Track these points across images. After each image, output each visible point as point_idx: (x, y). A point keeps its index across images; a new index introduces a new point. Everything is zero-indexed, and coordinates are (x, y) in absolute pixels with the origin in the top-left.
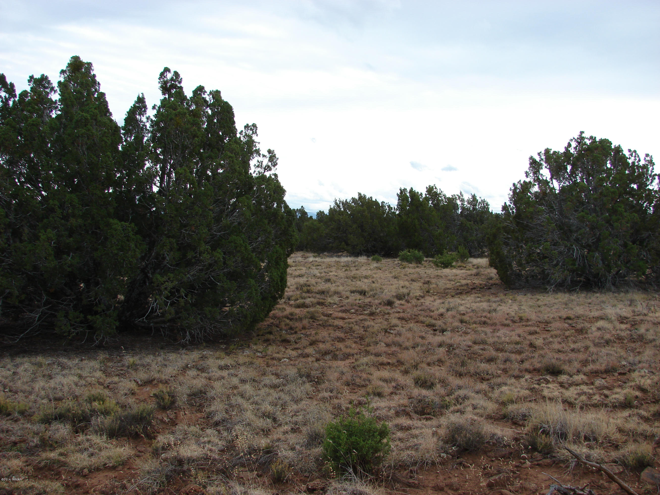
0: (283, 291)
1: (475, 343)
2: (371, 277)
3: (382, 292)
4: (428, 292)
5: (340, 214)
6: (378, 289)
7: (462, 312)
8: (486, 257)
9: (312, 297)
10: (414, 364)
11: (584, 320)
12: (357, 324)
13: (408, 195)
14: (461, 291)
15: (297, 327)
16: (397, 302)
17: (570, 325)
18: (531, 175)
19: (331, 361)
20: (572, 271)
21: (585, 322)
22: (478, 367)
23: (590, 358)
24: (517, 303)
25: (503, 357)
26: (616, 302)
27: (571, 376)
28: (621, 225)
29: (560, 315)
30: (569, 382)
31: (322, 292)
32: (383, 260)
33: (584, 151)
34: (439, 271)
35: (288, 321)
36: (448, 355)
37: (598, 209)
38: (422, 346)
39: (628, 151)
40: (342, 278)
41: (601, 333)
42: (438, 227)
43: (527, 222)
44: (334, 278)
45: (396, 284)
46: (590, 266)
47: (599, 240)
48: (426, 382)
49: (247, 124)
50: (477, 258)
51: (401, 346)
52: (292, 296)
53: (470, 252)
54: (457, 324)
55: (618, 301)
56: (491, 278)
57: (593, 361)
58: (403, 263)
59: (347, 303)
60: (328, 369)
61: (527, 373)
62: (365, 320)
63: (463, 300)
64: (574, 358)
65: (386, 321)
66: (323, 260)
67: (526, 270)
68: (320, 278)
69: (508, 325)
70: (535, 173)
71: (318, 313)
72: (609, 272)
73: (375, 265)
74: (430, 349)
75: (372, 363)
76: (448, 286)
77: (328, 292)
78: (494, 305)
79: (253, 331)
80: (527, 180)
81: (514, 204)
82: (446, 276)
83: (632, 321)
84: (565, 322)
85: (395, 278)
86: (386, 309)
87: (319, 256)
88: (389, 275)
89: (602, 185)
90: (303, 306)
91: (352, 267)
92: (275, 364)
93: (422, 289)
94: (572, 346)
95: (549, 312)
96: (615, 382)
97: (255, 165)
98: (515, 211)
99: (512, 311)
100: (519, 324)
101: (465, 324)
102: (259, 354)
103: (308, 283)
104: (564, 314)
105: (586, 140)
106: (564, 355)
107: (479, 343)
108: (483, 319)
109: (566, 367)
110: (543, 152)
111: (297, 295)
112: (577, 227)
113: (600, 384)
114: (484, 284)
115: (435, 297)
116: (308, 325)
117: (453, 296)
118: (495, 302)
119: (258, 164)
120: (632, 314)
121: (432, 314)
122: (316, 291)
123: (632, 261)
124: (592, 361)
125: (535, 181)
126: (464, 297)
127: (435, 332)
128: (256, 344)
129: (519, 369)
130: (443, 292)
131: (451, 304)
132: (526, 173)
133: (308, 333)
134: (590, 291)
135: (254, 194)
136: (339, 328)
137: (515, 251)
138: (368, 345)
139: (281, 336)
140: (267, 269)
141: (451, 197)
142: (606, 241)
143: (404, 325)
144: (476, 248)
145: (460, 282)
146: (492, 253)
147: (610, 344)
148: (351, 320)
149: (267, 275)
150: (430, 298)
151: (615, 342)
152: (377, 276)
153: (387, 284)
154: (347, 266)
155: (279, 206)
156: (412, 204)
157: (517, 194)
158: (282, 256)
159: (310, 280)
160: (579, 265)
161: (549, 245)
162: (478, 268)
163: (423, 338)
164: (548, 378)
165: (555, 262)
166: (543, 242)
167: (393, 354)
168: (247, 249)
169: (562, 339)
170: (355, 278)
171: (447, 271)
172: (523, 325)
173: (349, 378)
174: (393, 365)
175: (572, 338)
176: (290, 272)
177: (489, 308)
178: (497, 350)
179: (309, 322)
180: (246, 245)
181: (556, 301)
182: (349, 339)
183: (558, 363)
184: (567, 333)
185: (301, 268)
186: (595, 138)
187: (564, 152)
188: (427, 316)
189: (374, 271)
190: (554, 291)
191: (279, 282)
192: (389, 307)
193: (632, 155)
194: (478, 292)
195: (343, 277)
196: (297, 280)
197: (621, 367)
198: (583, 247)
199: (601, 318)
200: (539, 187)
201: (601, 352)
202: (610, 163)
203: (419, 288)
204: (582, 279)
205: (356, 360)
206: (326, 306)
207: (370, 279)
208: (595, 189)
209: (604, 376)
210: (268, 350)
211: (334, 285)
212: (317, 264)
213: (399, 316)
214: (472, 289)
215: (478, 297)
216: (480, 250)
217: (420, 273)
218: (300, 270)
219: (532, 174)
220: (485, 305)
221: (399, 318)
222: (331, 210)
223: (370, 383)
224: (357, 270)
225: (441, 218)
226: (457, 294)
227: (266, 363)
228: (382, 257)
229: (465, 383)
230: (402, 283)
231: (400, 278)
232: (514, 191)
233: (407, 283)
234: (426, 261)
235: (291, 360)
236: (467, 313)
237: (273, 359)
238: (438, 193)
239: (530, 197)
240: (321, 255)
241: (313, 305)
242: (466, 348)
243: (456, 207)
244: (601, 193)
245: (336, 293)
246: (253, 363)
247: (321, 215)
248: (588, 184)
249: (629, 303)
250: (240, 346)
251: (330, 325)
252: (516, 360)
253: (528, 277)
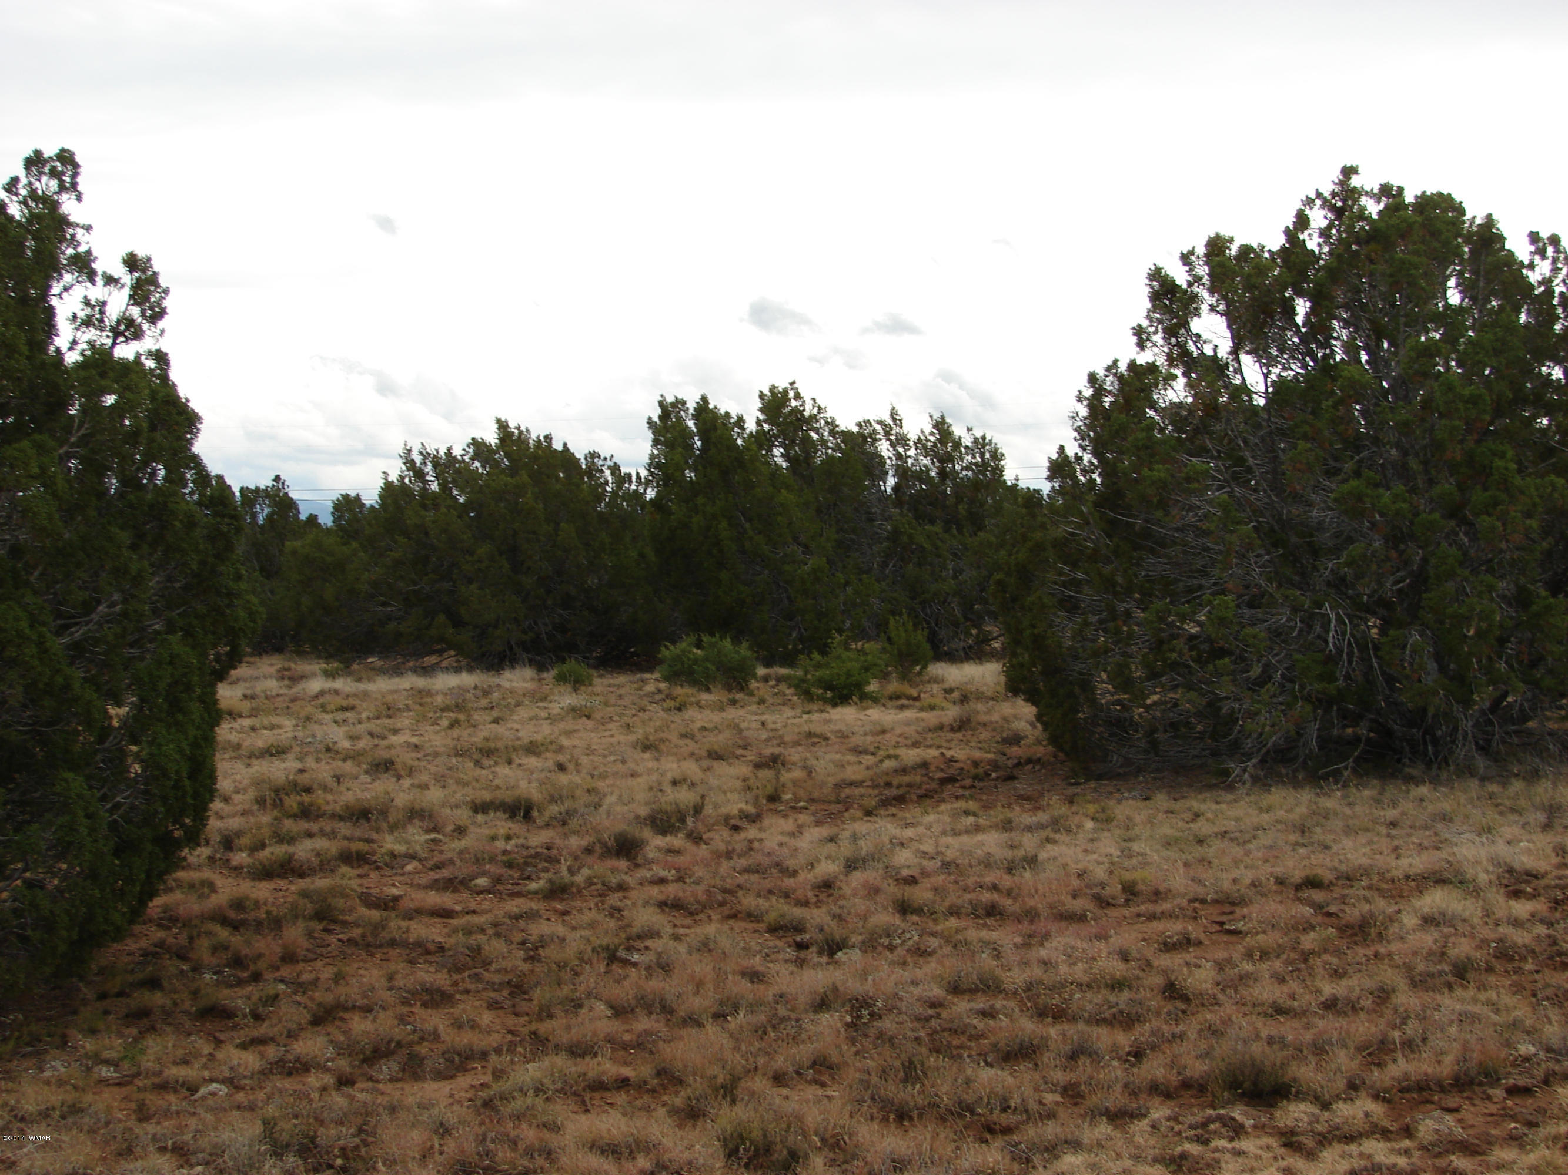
0: (200, 813)
1: (955, 989)
2: (554, 747)
3: (597, 806)
4: (773, 798)
5: (424, 507)
6: (578, 793)
7: (905, 872)
8: (993, 655)
9: (322, 833)
10: (720, 1080)
11: (1370, 888)
12: (498, 935)
13: (691, 423)
14: (901, 792)
15: (260, 956)
16: (657, 842)
17: (1319, 907)
18: (1158, 338)
19: (399, 1085)
20: (1323, 702)
21: (1376, 894)
22: (968, 1082)
23: (1396, 1034)
24: (1117, 832)
25: (1064, 1041)
26: (1492, 816)
27: (1326, 1106)
28: (1504, 525)
29: (1279, 870)
30: (1319, 1128)
31: (361, 814)
32: (597, 681)
33: (1358, 243)
34: (815, 716)
35: (223, 934)
36: (853, 1041)
37: (1414, 464)
38: (752, 1008)
39: (1527, 240)
40: (436, 755)
41: (1436, 935)
42: (806, 547)
43: (1147, 521)
44: (407, 757)
45: (650, 772)
46: (1390, 680)
47: (1421, 580)
48: (768, 1150)
49: (38, 153)
50: (962, 662)
51: (672, 1012)
52: (239, 834)
53: (934, 641)
54: (885, 918)
55: (1501, 814)
56: (1016, 739)
57: (1409, 1045)
58: (679, 691)
59: (461, 852)
60: (386, 1118)
61: (1157, 1100)
62: (531, 916)
63: (907, 825)
64: (1335, 1034)
65: (612, 915)
66: (362, 686)
67: (1149, 702)
68: (352, 758)
69: (1079, 918)
70: (1170, 333)
71: (345, 896)
72: (1467, 703)
73: (566, 699)
74: (783, 1019)
75: (559, 1085)
76: (852, 773)
77: (384, 813)
78: (1029, 842)
79: (81, 978)
80: (1144, 358)
81: (1095, 453)
82: (843, 736)
83: (1556, 886)
84: (1299, 899)
85: (646, 748)
86: (613, 870)
87: (346, 670)
88: (622, 738)
89: (1426, 375)
90: (287, 869)
91: (476, 709)
92: (174, 1108)
93: (749, 788)
94: (1328, 989)
95: (1236, 863)
96: (1496, 1124)
97: (75, 317)
98: (1099, 481)
99: (1099, 863)
100: (1126, 912)
101: (915, 918)
102: (107, 1072)
103: (305, 779)
104: (1294, 867)
105: (1364, 201)
106: (1296, 1024)
107: (973, 991)
108: (986, 897)
109: (1305, 1073)
110: (1201, 250)
111: (259, 828)
112: (1337, 535)
113: (1437, 1131)
114: (990, 762)
115: (803, 818)
116: (306, 945)
117: (869, 813)
118: (1029, 829)
119: (88, 311)
120: (1555, 860)
121: (789, 882)
122: (338, 808)
123: (1550, 660)
124: (1403, 1044)
125: (1171, 360)
126: (912, 812)
127: (802, 954)
128: (93, 1032)
129: (1126, 1086)
130: (833, 798)
131: (861, 843)
132: (1139, 331)
133: (306, 977)
134: (1393, 776)
135: (68, 430)
136: (428, 952)
137: (1105, 631)
138: (546, 1013)
139: (195, 993)
140: (133, 731)
141: (855, 429)
142: (1450, 586)
143: (681, 931)
144: (956, 625)
145: (896, 757)
146: (1017, 642)
147: (1470, 975)
148: (476, 919)
149: (137, 755)
150: (782, 821)
151: (1489, 969)
152: (576, 742)
153: (616, 773)
154: (459, 707)
155: (175, 479)
156: (703, 462)
157: (1106, 414)
158: (196, 678)
159: (314, 765)
160: (1347, 677)
161: (1232, 605)
162: (964, 699)
163: (754, 976)
164: (1238, 1118)
165: (1256, 671)
166: (1207, 597)
167: (639, 1045)
168: (46, 651)
169: (1288, 962)
170: (488, 753)
171: (846, 715)
172: (1139, 915)
173: (471, 1147)
174: (641, 1087)
175: (1326, 957)
176: (234, 737)
177: (1009, 854)
178: (1041, 1013)
179: (310, 935)
180: (41, 635)
181: (1265, 817)
182: (467, 992)
183: (1276, 1055)
184: (1309, 941)
185: (275, 720)
186: (1401, 190)
187: (1283, 249)
188: (770, 892)
189: (562, 725)
190: (1255, 779)
191: (187, 782)
192: (623, 864)
193: (1542, 253)
194: (967, 793)
195: (442, 749)
196: (260, 767)
197: (1514, 1065)
198: (1361, 609)
199: (1438, 879)
200: (1190, 385)
201: (1438, 1007)
202: (1457, 285)
203: (739, 784)
204: (1362, 731)
205: (498, 1075)
206: (378, 868)
207: (548, 755)
208: (1403, 387)
209: (1453, 1101)
210: (143, 1051)
211: (407, 783)
212: (339, 701)
213: (662, 898)
214: (943, 782)
215: (967, 813)
216: (974, 632)
217: (743, 725)
218: (272, 727)
219: (1160, 335)
220: (992, 842)
221: (662, 905)
222: (389, 490)
223: (552, 1162)
224: (496, 721)
225: (819, 511)
226: (885, 803)
227: (134, 1106)
228: (596, 667)
229: (919, 1146)
230: (671, 767)
231: (662, 747)
232: (1094, 403)
233: (691, 768)
234: (766, 679)
235: (239, 1088)
236: (925, 874)
237: (163, 1087)
238: (807, 414)
239: (1153, 423)
240: (355, 667)
241: (324, 865)
242: (920, 1010)
243: (875, 466)
244: (1426, 404)
245: (415, 814)
246: (82, 1110)
247: (350, 510)
248: (1376, 370)
249: (1541, 817)
250: (28, 1044)
251: (393, 943)
252: (1114, 1049)
253: (1154, 731)
